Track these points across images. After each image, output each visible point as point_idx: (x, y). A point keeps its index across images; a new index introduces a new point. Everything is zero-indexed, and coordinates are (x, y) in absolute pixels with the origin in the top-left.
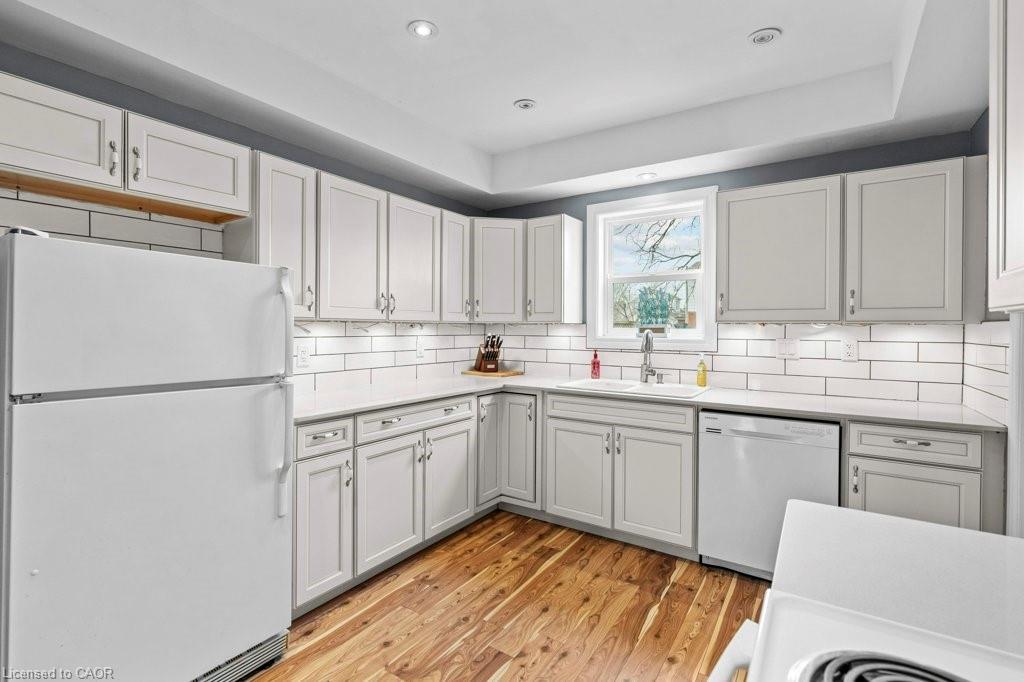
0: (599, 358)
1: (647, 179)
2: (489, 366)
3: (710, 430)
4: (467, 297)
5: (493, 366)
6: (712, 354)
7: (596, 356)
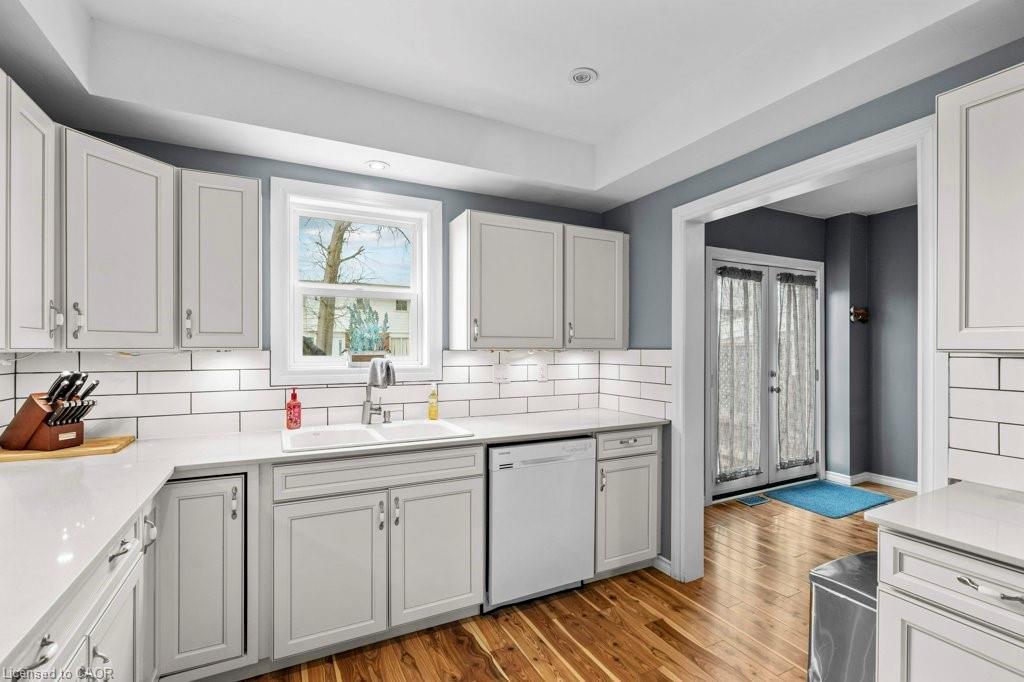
0: (299, 399)
1: (377, 169)
2: (63, 437)
3: (504, 467)
4: (50, 295)
5: (72, 436)
6: (439, 383)
7: (294, 396)
